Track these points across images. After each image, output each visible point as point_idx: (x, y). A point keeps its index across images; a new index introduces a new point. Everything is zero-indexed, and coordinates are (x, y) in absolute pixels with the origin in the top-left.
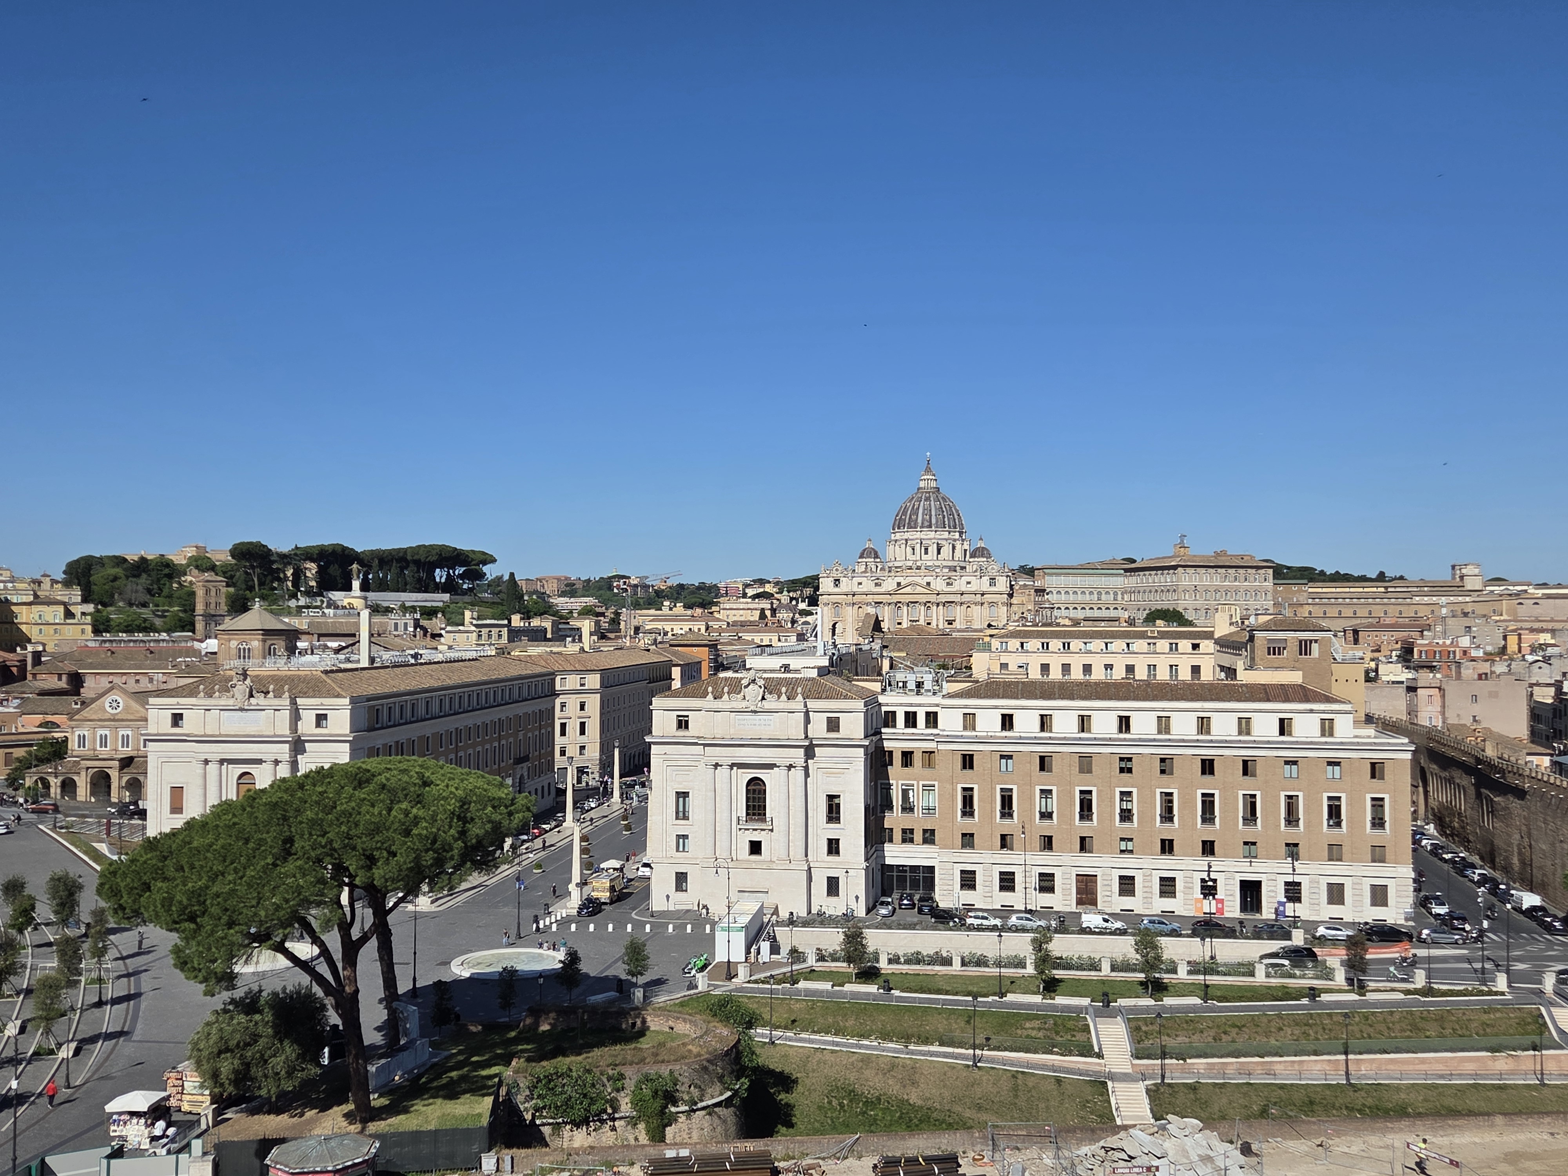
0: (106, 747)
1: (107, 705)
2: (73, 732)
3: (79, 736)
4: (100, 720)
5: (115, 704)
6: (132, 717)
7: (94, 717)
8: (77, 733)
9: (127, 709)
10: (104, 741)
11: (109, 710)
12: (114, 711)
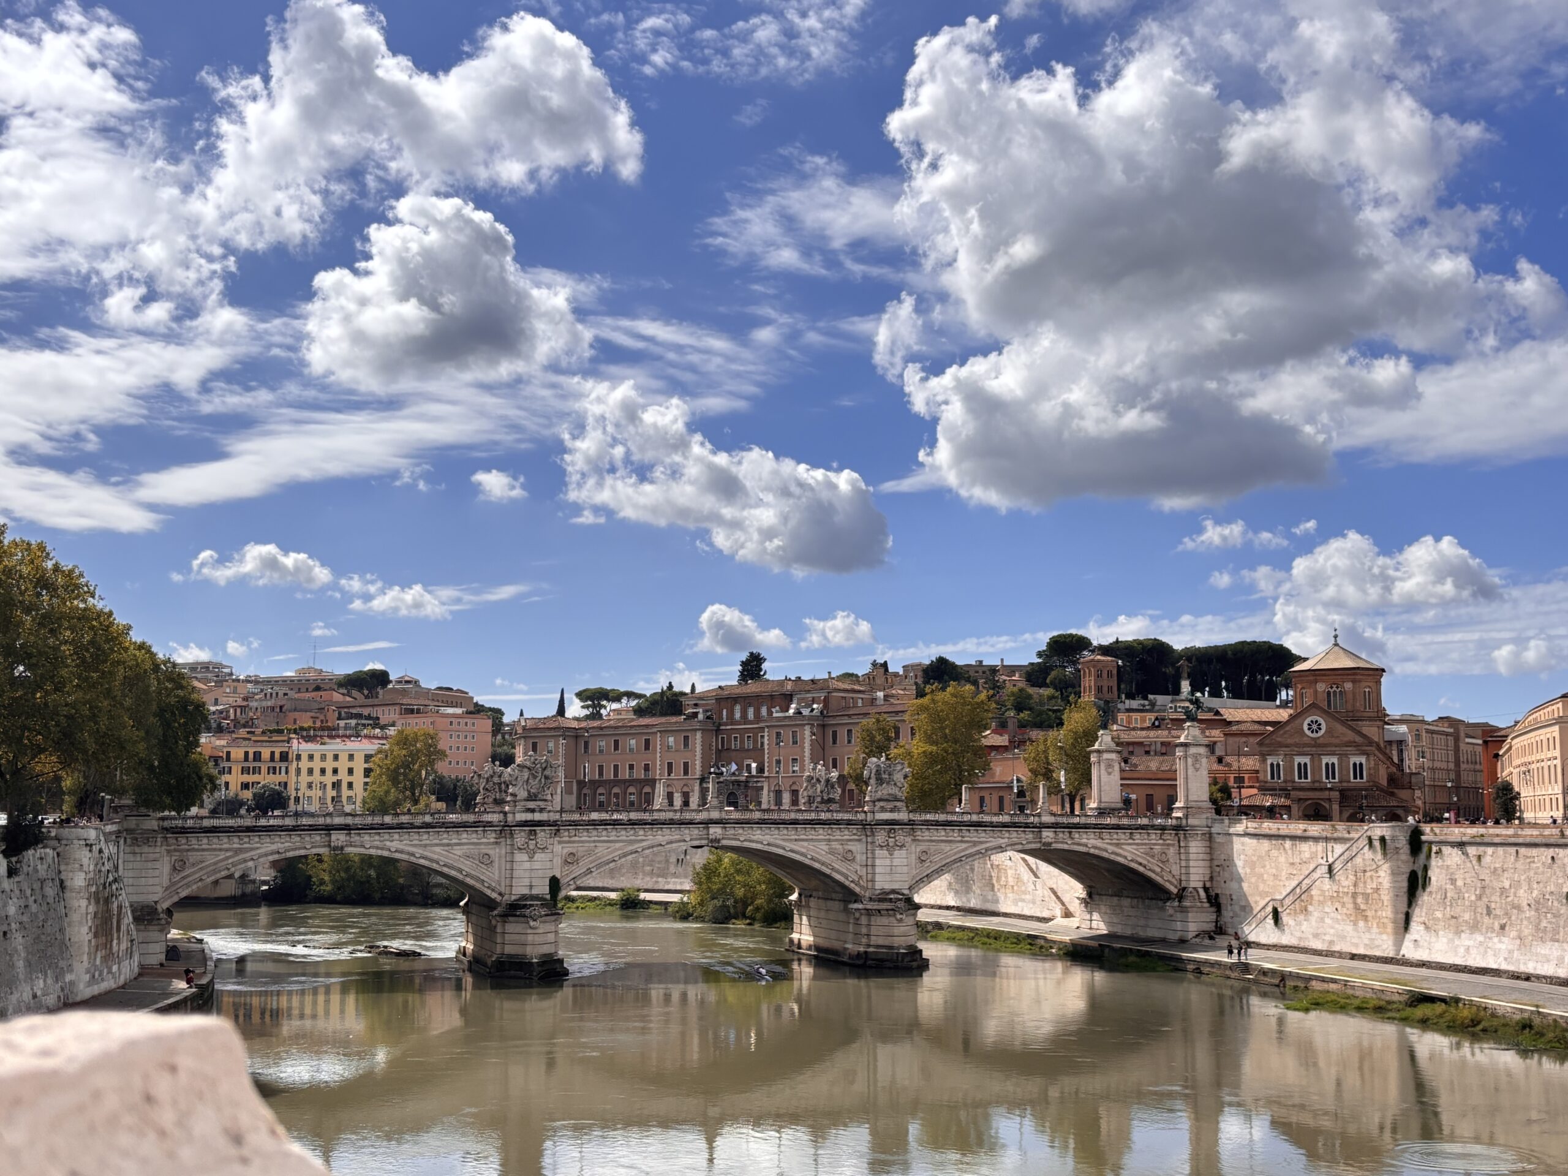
0: (1306, 778)
1: (1306, 727)
2: (1264, 761)
3: (1272, 765)
4: (1297, 745)
5: (1315, 727)
6: (1337, 741)
7: (1289, 741)
8: (1269, 762)
9: (1329, 731)
10: (1303, 770)
11: (1308, 733)
12: (1314, 735)
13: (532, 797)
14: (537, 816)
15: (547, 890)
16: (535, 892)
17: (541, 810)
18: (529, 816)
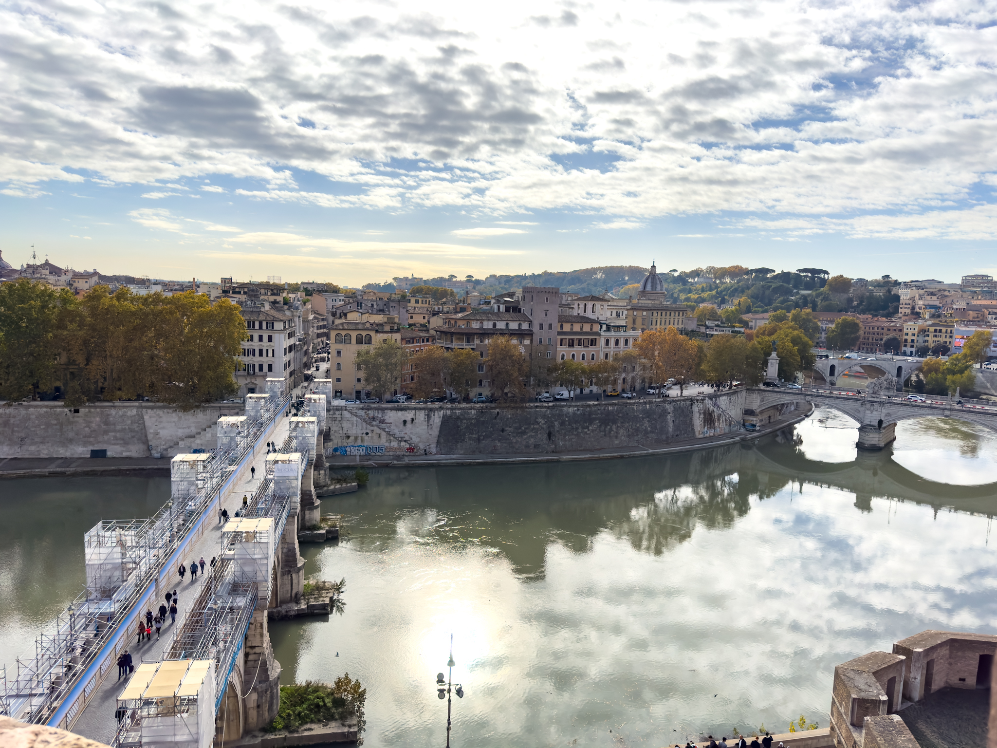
13: (874, 393)
14: (876, 399)
15: (877, 424)
16: (872, 424)
17: (877, 398)
18: (873, 399)
